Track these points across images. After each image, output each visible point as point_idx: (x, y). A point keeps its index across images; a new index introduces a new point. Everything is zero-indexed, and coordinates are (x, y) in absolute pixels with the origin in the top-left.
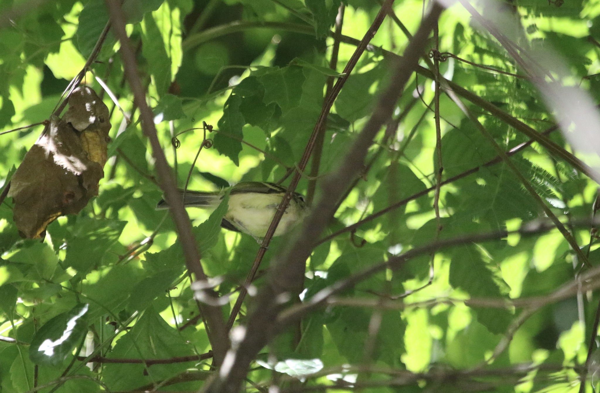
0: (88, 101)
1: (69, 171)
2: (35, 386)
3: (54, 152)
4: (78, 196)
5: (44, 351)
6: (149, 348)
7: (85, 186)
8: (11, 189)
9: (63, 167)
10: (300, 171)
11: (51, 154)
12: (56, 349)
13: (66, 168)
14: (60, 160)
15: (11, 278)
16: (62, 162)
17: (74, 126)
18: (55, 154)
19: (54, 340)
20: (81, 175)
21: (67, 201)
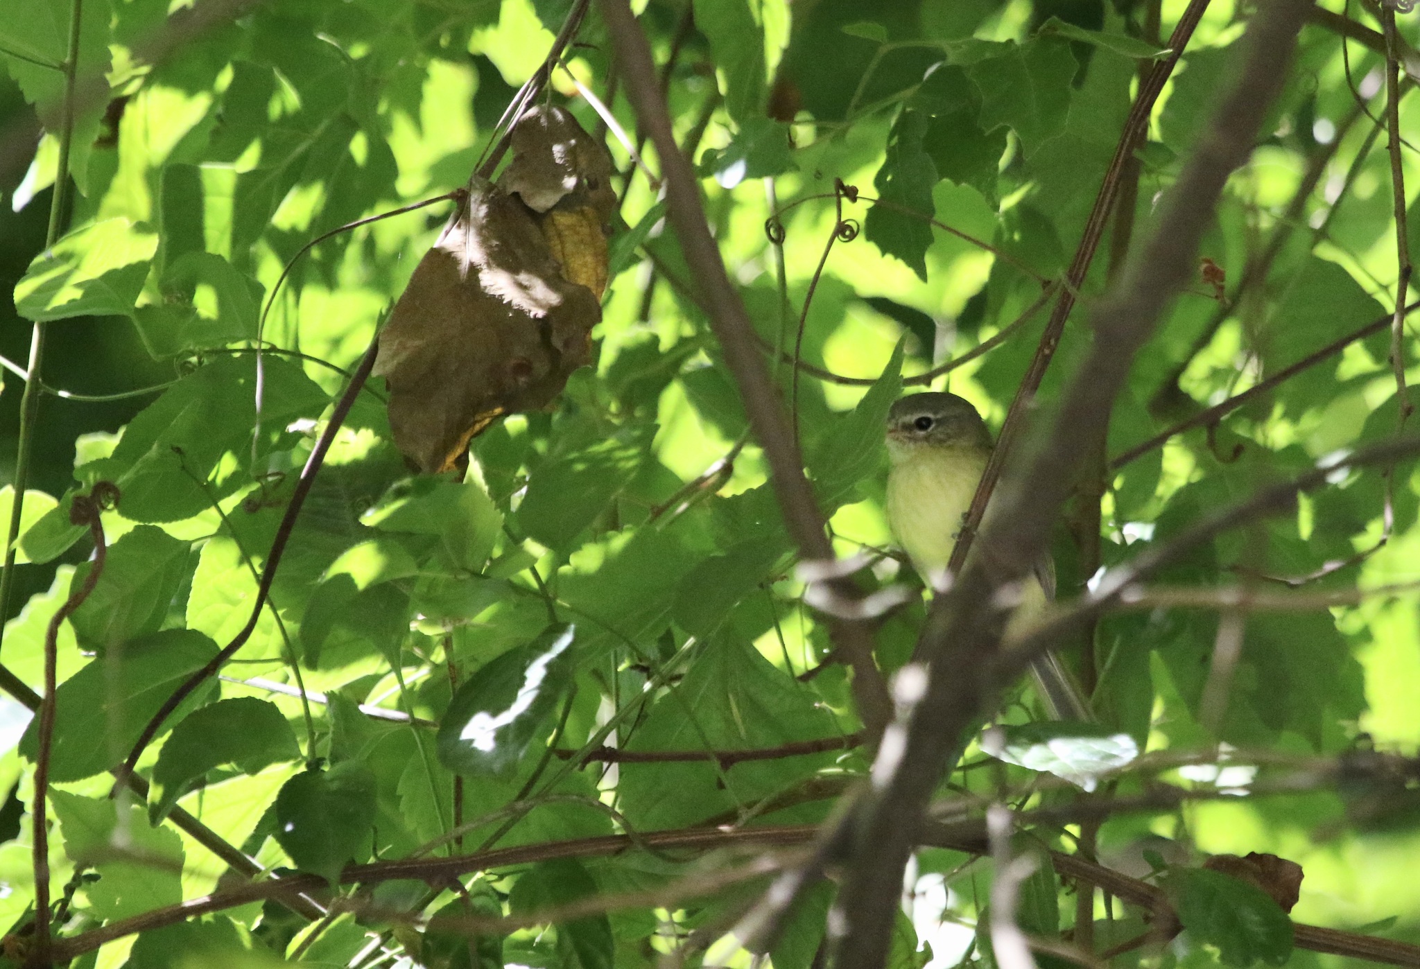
0: (558, 141)
1: (516, 308)
2: (458, 822)
3: (481, 265)
4: (541, 368)
5: (471, 741)
6: (729, 721)
7: (557, 342)
8: (382, 354)
9: (503, 300)
10: (1072, 290)
11: (474, 270)
12: (502, 735)
13: (510, 303)
14: (497, 282)
15: (388, 569)
16: (501, 289)
17: (526, 201)
18: (482, 269)
19: (495, 713)
20: (545, 318)
21: (516, 380)
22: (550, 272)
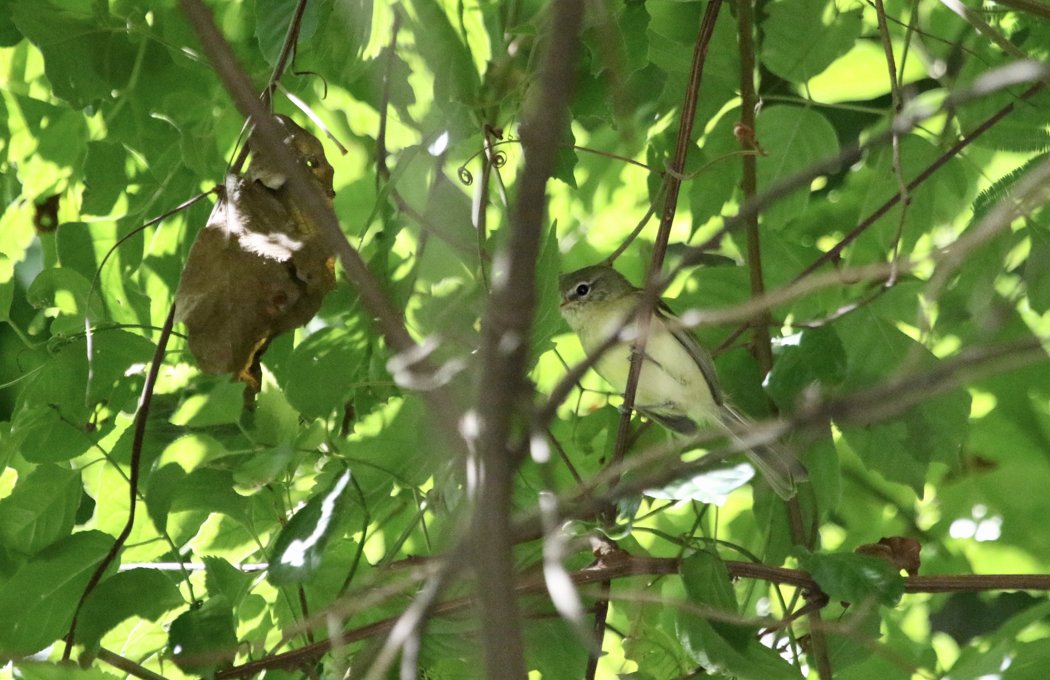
1: (267, 258)
3: (239, 234)
4: (294, 295)
5: (289, 563)
7: (301, 275)
8: (179, 309)
9: (257, 254)
11: (234, 237)
12: (308, 554)
13: (263, 255)
14: (252, 243)
15: (209, 454)
16: (255, 247)
17: (265, 184)
18: (240, 236)
19: (304, 540)
20: (290, 260)
21: (277, 308)
22: (291, 230)
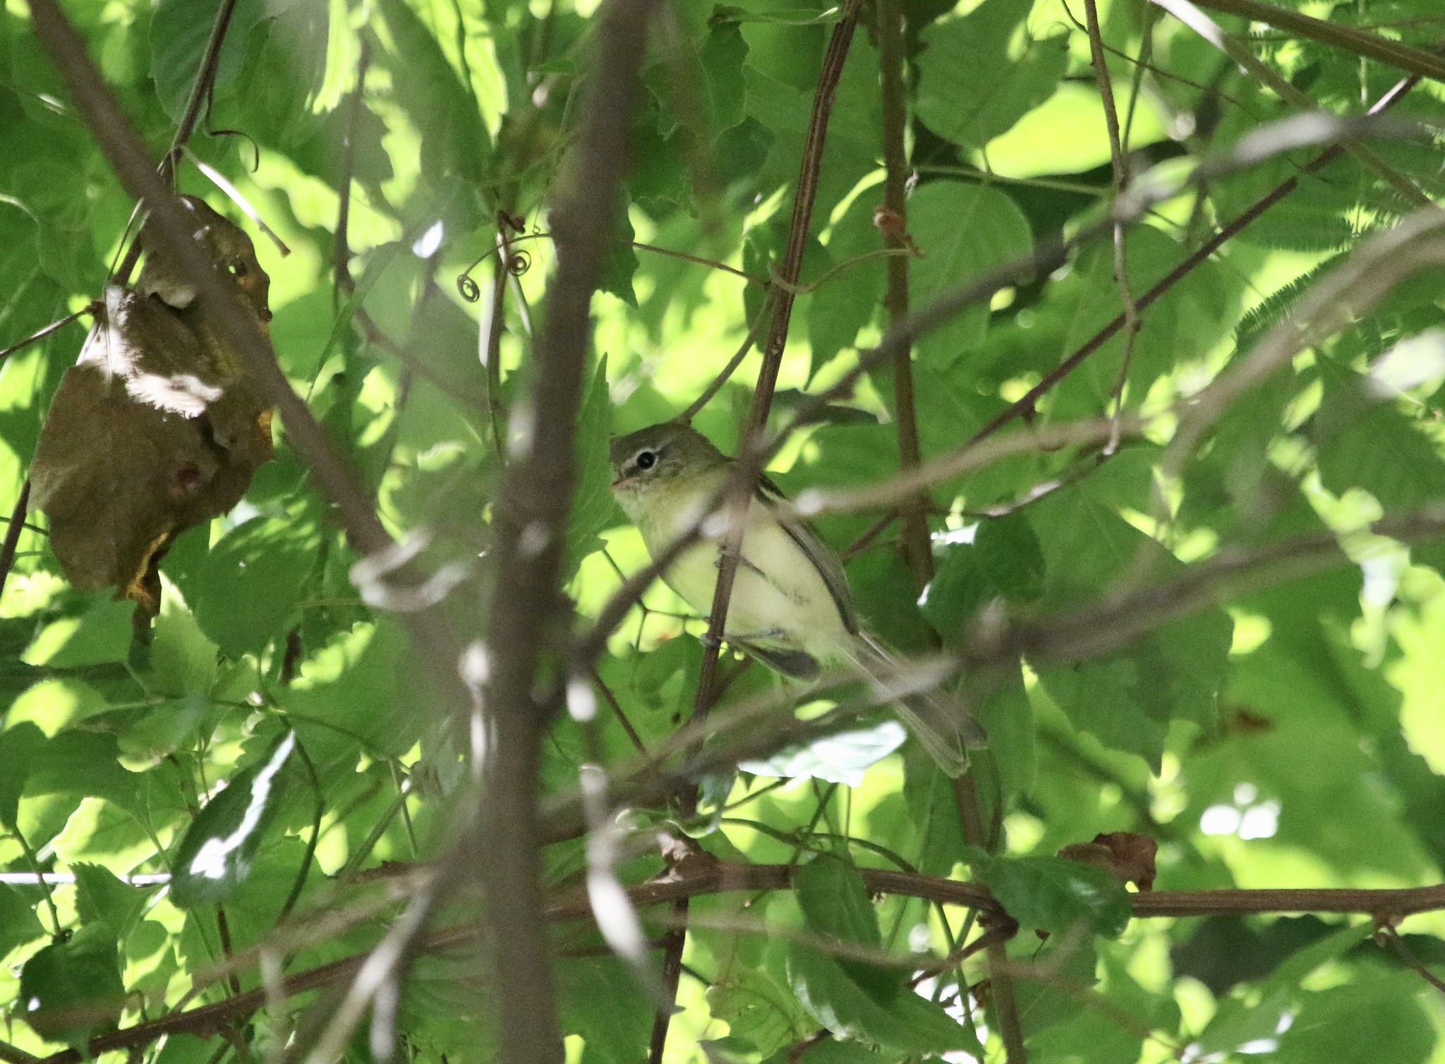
1: (169, 411)
3: (126, 375)
7: (221, 439)
9: (153, 406)
11: (119, 381)
13: (162, 408)
14: (145, 389)
16: (150, 395)
17: (165, 300)
18: (127, 379)
19: (224, 837)
20: (203, 417)
21: (184, 488)
22: (205, 369)
